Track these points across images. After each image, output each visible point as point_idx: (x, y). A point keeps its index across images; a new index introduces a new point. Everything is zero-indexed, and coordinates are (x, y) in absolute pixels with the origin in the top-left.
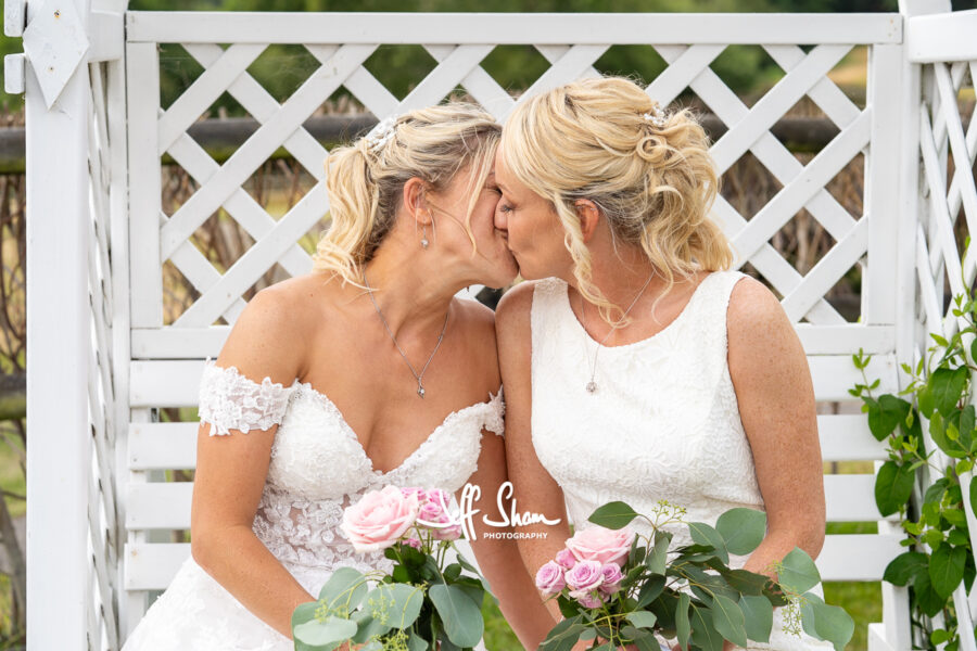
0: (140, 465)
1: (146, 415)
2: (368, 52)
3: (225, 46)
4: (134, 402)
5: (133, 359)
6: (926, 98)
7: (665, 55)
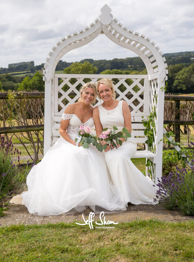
0: (55, 129)
1: (56, 123)
2: (83, 79)
3: (66, 78)
4: (55, 121)
5: (54, 116)
6: (151, 85)
7: (119, 80)
